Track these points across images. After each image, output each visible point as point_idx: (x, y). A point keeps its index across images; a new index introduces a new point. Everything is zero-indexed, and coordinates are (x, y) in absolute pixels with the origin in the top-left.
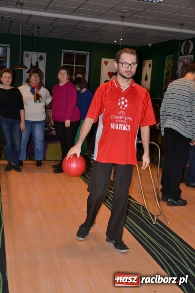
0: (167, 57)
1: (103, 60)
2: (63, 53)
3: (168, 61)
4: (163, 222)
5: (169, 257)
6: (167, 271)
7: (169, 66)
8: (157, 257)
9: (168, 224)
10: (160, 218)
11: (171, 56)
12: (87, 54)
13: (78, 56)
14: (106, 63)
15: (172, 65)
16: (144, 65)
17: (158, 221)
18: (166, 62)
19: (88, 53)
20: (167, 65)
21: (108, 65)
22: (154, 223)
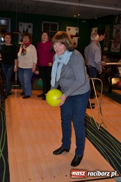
1: (68, 28)
2: (43, 24)
3: (107, 29)
4: (104, 128)
7: (108, 31)
8: (101, 150)
9: (107, 129)
10: (102, 126)
11: (109, 25)
12: (58, 24)
13: (52, 25)
14: (69, 30)
15: (109, 30)
16: (93, 31)
18: (106, 29)
19: (58, 23)
20: (106, 31)
21: (70, 31)
22: (99, 129)
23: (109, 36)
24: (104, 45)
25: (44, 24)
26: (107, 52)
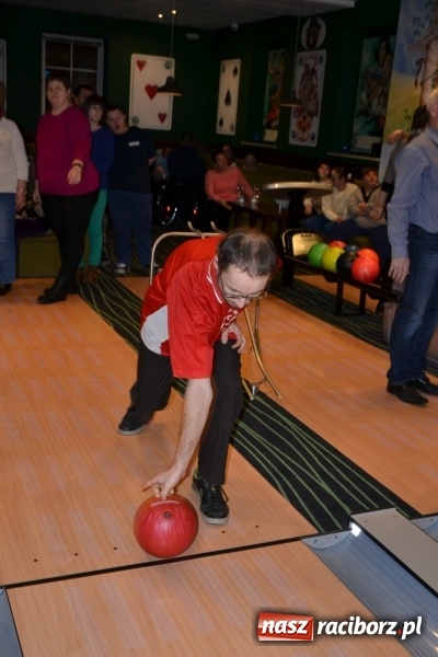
0: (271, 53)
1: (135, 58)
2: (44, 42)
3: (275, 63)
4: (270, 396)
5: (283, 462)
6: (280, 488)
7: (277, 73)
8: (260, 462)
9: (279, 399)
10: (263, 389)
11: (280, 52)
12: (99, 44)
13: (78, 47)
14: (141, 65)
15: (282, 70)
16: (224, 70)
17: (259, 393)
18: (269, 65)
19: (102, 41)
20: (271, 71)
21: (145, 68)
22: (252, 399)
23: (280, 90)
24: (265, 122)
25: (47, 42)
26: (275, 147)
